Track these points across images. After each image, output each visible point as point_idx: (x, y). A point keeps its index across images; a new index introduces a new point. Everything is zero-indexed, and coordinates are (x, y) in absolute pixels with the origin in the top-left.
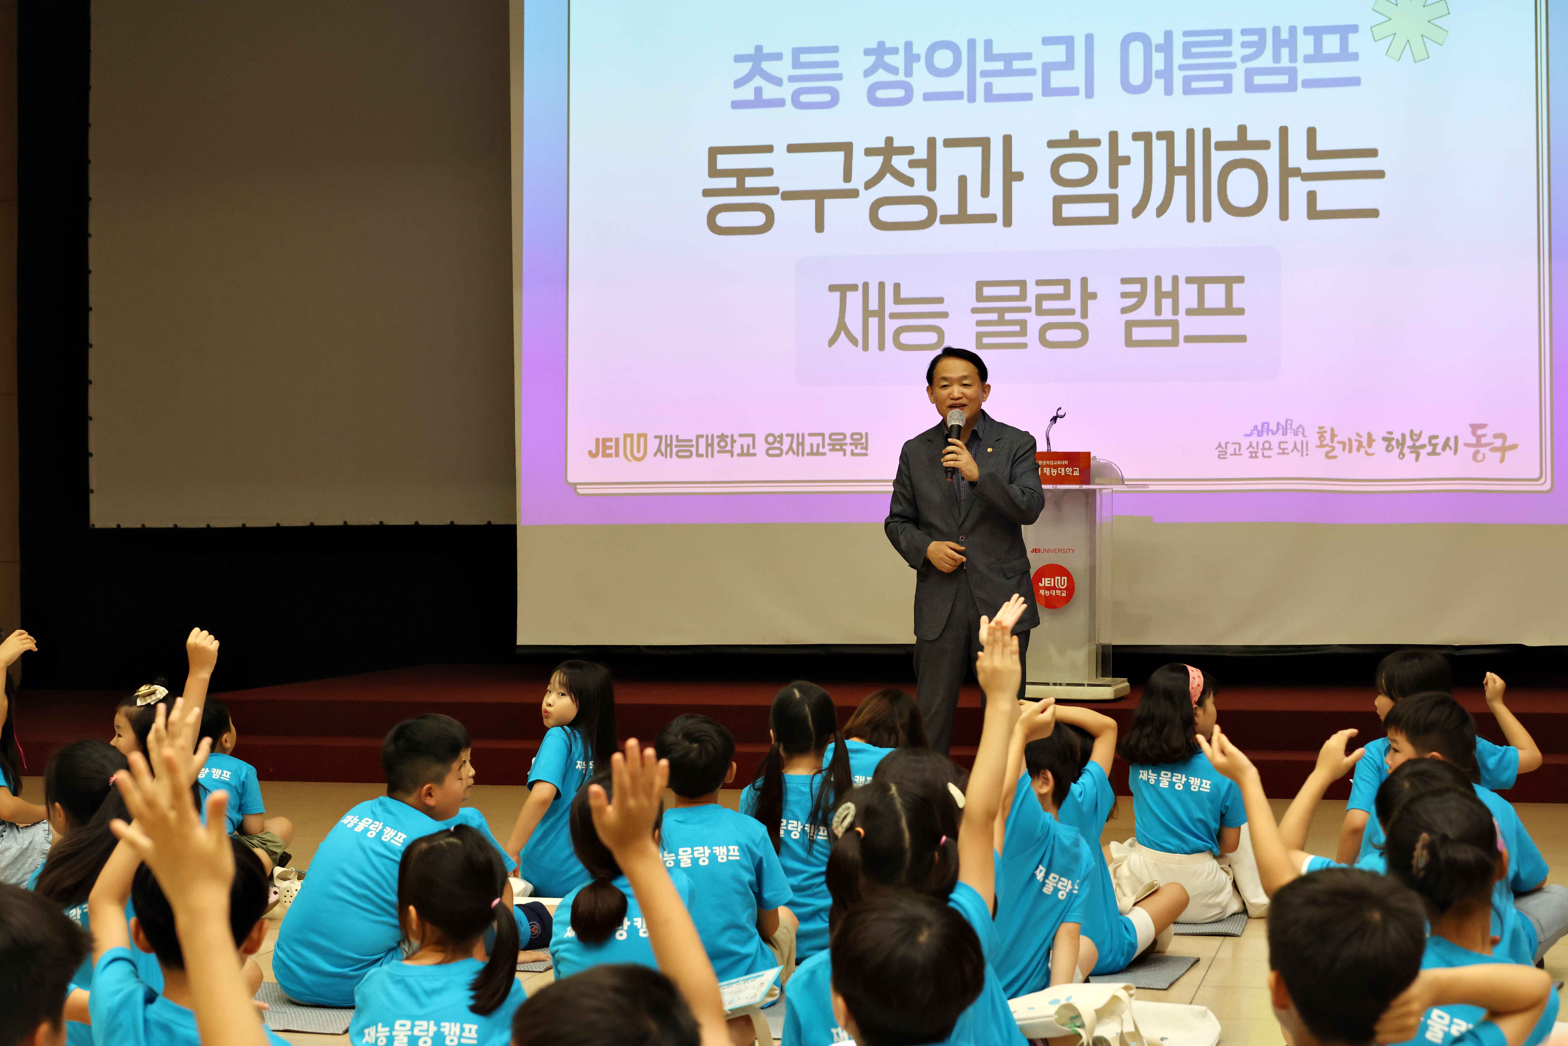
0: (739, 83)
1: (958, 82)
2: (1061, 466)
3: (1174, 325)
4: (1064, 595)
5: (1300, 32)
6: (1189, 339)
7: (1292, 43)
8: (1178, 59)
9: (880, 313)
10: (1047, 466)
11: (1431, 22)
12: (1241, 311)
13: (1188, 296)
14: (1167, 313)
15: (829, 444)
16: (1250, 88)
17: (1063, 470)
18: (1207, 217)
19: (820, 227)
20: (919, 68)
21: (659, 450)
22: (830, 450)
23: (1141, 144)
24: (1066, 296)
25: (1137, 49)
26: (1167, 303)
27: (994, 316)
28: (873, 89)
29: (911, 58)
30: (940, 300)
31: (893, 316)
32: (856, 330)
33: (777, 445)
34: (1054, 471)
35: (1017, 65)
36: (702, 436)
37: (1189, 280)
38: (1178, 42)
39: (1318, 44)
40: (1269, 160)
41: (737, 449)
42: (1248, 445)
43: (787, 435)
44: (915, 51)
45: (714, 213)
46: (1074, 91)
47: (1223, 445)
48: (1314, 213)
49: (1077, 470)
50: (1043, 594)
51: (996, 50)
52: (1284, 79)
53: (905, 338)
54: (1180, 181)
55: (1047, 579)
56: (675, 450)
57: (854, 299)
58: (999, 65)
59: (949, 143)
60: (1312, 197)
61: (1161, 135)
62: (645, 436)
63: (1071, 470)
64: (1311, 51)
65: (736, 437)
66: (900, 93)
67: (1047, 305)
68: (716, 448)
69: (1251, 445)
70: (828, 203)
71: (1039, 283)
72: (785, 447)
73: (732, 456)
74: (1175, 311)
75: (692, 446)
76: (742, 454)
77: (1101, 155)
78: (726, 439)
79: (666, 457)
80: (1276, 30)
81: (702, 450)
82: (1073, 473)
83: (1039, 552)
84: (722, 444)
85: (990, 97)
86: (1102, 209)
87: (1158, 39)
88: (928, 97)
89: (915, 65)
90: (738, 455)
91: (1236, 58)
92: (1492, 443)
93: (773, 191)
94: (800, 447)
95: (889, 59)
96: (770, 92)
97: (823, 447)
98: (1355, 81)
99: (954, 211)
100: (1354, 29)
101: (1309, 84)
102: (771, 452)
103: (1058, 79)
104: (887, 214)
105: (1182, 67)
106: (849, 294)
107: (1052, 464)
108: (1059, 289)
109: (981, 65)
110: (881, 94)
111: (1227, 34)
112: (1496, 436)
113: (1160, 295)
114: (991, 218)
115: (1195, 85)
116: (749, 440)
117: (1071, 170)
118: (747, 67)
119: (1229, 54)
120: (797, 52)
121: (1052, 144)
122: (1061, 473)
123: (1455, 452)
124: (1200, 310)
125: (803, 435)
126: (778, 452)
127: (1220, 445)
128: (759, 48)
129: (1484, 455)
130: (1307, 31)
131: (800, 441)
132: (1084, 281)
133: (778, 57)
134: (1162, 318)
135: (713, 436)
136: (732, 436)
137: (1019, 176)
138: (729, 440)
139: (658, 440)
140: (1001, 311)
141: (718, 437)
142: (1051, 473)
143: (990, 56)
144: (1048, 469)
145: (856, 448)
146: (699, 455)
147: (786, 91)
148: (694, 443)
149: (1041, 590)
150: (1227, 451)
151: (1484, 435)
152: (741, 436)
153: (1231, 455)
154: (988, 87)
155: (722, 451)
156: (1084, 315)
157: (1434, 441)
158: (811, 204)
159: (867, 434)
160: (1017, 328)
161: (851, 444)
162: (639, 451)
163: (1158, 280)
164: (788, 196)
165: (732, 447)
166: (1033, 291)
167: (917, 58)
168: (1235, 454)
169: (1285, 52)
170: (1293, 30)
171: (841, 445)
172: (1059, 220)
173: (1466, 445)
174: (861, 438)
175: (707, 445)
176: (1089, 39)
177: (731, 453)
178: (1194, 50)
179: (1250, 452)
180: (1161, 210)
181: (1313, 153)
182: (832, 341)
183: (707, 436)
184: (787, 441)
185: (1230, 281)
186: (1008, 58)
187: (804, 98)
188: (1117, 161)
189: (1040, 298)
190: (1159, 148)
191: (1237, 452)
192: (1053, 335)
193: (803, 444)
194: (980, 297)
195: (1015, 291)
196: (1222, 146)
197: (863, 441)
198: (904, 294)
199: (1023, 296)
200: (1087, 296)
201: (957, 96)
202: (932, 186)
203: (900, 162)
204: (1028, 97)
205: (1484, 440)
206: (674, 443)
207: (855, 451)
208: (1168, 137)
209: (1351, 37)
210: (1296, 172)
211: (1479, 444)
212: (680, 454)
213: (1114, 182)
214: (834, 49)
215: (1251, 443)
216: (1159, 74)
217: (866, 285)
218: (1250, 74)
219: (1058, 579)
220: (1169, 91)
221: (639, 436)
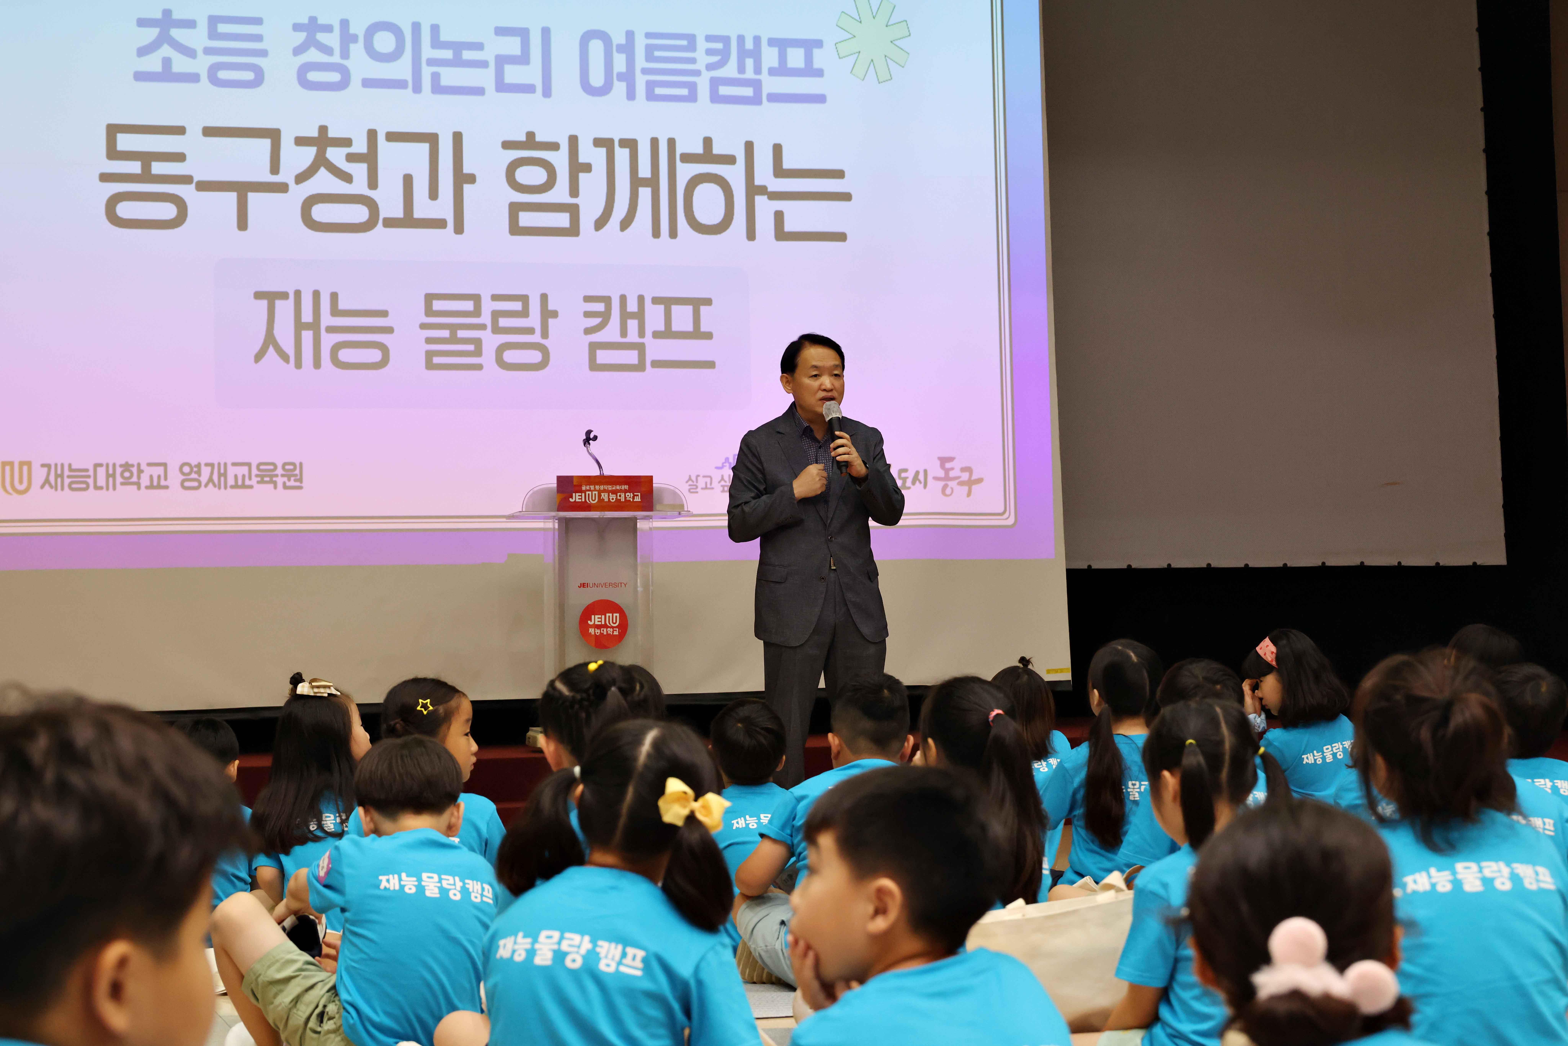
0: (143, 51)
1: (402, 69)
2: (621, 491)
3: (640, 348)
4: (616, 633)
5: (764, 42)
6: (656, 364)
7: (756, 53)
8: (640, 62)
9: (315, 326)
10: (605, 491)
11: (893, 42)
12: (709, 336)
13: (655, 317)
14: (633, 336)
15: (257, 476)
16: (716, 98)
17: (623, 495)
18: (673, 234)
19: (242, 223)
20: (357, 50)
21: (47, 481)
22: (258, 482)
23: (603, 151)
24: (524, 313)
25: (596, 48)
26: (633, 325)
27: (446, 334)
28: (303, 71)
29: (348, 38)
30: (384, 314)
31: (331, 329)
32: (288, 345)
33: (194, 476)
34: (613, 497)
35: (467, 55)
36: (101, 465)
37: (656, 301)
38: (640, 44)
39: (783, 57)
40: (735, 175)
41: (145, 481)
42: (720, 478)
43: (207, 465)
44: (352, 31)
45: (113, 201)
46: (529, 89)
47: (694, 478)
48: (781, 234)
49: (638, 495)
50: (593, 633)
51: (444, 37)
52: (748, 92)
53: (345, 355)
54: (645, 193)
55: (597, 616)
56: (67, 481)
57: (284, 309)
58: (448, 54)
59: (392, 137)
60: (779, 216)
61: (624, 143)
62: (29, 464)
63: (632, 495)
64: (775, 64)
65: (143, 467)
66: (335, 77)
67: (503, 322)
68: (119, 480)
69: (722, 479)
70: (252, 197)
71: (495, 298)
72: (204, 478)
73: (139, 488)
74: (642, 333)
75: (89, 477)
76: (151, 487)
77: (560, 160)
78: (131, 469)
79: (56, 490)
80: (741, 39)
81: (101, 481)
82: (633, 498)
83: (588, 587)
84: (127, 474)
85: (438, 88)
86: (562, 220)
87: (619, 39)
88: (368, 83)
89: (352, 47)
90: (147, 488)
91: (700, 65)
92: (959, 477)
93: (186, 180)
94: (222, 479)
95: (321, 37)
96: (181, 64)
97: (250, 479)
98: (820, 99)
99: (399, 213)
100: (819, 44)
101: (774, 98)
102: (187, 484)
103: (513, 74)
104: (322, 213)
105: (645, 71)
106: (279, 303)
107: (611, 489)
108: (517, 306)
109: (428, 52)
110: (313, 76)
111: (691, 39)
112: (963, 470)
113: (625, 316)
114: (440, 224)
115: (658, 91)
116: (160, 470)
117: (525, 175)
118: (152, 33)
119: (693, 61)
120: (214, 21)
121: (508, 145)
122: (621, 499)
123: (925, 486)
124: (667, 333)
125: (225, 464)
126: (195, 484)
127: (690, 479)
128: (167, 13)
129: (952, 489)
130: (772, 42)
131: (222, 471)
132: (544, 298)
133: (190, 24)
134: (629, 339)
135: (114, 465)
136: (139, 465)
137: (471, 179)
138: (135, 470)
139: (45, 469)
140: (454, 328)
141: (121, 466)
142: (609, 499)
143: (436, 43)
144: (606, 495)
145: (289, 480)
146: (97, 488)
147: (201, 65)
148: (91, 473)
149: (590, 629)
150: (697, 484)
151: (952, 469)
152: (149, 465)
153: (702, 489)
154: (436, 77)
155: (126, 482)
156: (545, 334)
157: (903, 475)
158: (232, 197)
159: (301, 464)
160: (471, 347)
161: (283, 476)
162: (21, 482)
163: (623, 299)
164: (204, 186)
165: (139, 477)
166: (488, 306)
167: (354, 39)
168: (706, 488)
169: (749, 63)
170: (757, 40)
171: (271, 476)
172: (515, 229)
173: (936, 478)
174: (295, 469)
175: (108, 476)
176: (546, 32)
177: (138, 485)
178: (657, 54)
179: (722, 486)
180: (625, 224)
181: (779, 171)
182: (258, 357)
183: (107, 465)
184: (206, 472)
185: (698, 303)
186: (458, 47)
187: (223, 75)
188: (578, 168)
189: (496, 315)
190: (622, 156)
191: (708, 486)
192: (510, 356)
193: (225, 475)
194: (429, 312)
195: (469, 306)
196: (687, 158)
197: (297, 472)
198: (342, 305)
199: (477, 312)
200: (548, 314)
201: (400, 84)
202: (373, 184)
203: (336, 155)
204: (479, 91)
205: (952, 474)
206: (67, 473)
207: (288, 484)
208: (631, 144)
209: (816, 52)
210: (762, 190)
211: (947, 478)
212: (74, 486)
213: (574, 191)
214: (258, 21)
215: (722, 476)
216: (621, 77)
217: (298, 294)
218: (715, 83)
219: (609, 616)
220: (631, 95)
221: (22, 464)
